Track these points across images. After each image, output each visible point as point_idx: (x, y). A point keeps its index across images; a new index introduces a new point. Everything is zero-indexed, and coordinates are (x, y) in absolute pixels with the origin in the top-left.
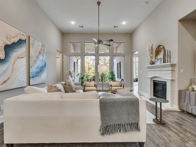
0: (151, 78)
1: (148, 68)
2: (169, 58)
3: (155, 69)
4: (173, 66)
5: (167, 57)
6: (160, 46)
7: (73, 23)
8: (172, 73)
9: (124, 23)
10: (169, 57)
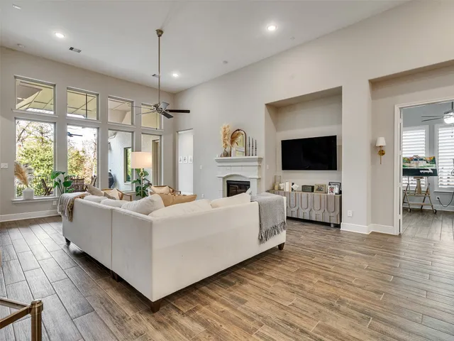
0: (224, 178)
1: (218, 161)
2: (254, 150)
3: (232, 164)
4: (260, 160)
5: (251, 147)
6: (238, 130)
7: (60, 35)
8: (259, 169)
9: (175, 75)
10: (254, 147)
